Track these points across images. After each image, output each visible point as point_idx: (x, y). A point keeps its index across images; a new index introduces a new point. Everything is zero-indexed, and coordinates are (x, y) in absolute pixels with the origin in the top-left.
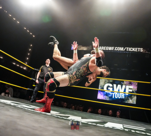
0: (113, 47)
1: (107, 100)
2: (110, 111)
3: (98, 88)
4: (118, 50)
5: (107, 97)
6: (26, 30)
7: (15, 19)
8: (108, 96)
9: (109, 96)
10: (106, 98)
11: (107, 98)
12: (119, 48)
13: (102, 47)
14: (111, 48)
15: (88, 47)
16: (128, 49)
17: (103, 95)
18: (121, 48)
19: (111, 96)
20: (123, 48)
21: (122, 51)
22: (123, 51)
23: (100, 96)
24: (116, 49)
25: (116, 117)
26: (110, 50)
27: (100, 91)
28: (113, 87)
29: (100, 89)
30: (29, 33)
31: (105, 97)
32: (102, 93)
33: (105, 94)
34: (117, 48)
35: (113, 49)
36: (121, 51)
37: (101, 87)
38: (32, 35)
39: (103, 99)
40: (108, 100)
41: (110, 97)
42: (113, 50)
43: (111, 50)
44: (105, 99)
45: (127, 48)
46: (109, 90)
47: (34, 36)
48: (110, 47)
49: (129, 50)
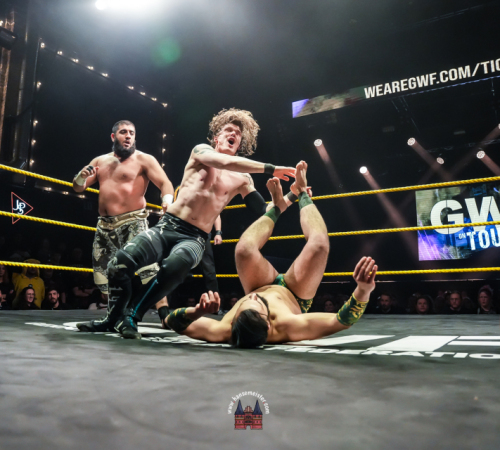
0: (431, 75)
1: (454, 258)
2: (454, 296)
3: (416, 225)
4: (451, 79)
5: (451, 248)
6: (136, 92)
7: (92, 68)
8: (454, 245)
9: (458, 243)
10: (448, 254)
11: (453, 254)
12: (455, 70)
13: (393, 83)
14: (424, 81)
15: (347, 96)
16: (489, 66)
17: (435, 246)
18: (460, 69)
19: (464, 242)
20: (468, 68)
21: (467, 79)
22: (472, 78)
23: (427, 251)
24: (445, 76)
25: (476, 313)
26: (424, 88)
27: (422, 231)
28: (464, 211)
29: (421, 226)
30: (147, 98)
31: (444, 249)
32: (431, 238)
33: (443, 239)
34: (446, 72)
35: (434, 81)
36: (463, 80)
37: (423, 218)
38: (158, 104)
39: (440, 258)
40: (459, 257)
41: (462, 248)
42: (432, 83)
43: (426, 84)
44: (446, 258)
45: (485, 64)
46: (453, 223)
47: (165, 105)
48: (423, 77)
49: (493, 70)
